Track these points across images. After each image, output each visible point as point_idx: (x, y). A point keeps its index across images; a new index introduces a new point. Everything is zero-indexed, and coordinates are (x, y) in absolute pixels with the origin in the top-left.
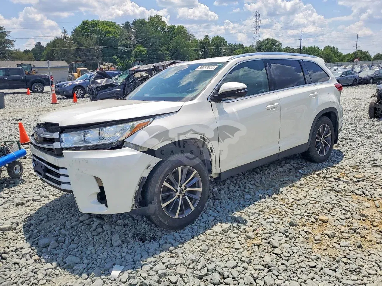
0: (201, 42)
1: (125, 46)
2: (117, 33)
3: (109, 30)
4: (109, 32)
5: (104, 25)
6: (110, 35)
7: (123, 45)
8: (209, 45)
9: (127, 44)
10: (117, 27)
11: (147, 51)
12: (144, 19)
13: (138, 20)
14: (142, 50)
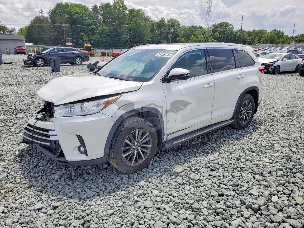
0: (157, 23)
1: (91, 24)
2: (85, 14)
3: (79, 11)
4: (78, 13)
5: (75, 7)
6: (79, 15)
7: (89, 24)
8: (165, 26)
9: (92, 23)
10: (86, 9)
11: (109, 30)
12: (108, 3)
13: (104, 4)
14: (104, 29)
